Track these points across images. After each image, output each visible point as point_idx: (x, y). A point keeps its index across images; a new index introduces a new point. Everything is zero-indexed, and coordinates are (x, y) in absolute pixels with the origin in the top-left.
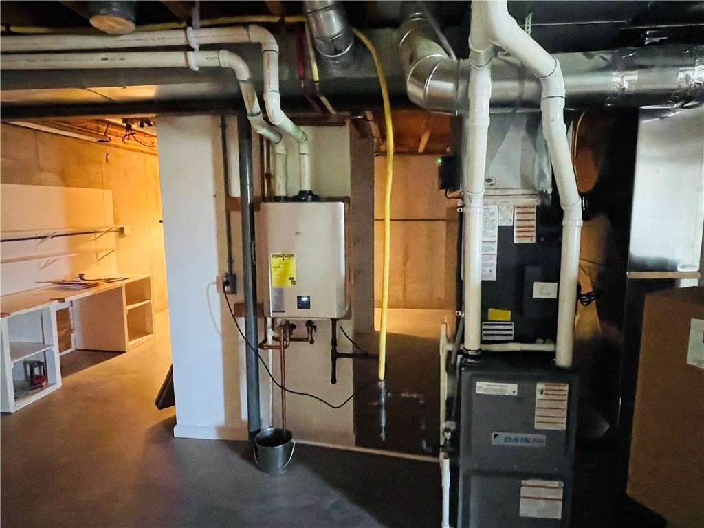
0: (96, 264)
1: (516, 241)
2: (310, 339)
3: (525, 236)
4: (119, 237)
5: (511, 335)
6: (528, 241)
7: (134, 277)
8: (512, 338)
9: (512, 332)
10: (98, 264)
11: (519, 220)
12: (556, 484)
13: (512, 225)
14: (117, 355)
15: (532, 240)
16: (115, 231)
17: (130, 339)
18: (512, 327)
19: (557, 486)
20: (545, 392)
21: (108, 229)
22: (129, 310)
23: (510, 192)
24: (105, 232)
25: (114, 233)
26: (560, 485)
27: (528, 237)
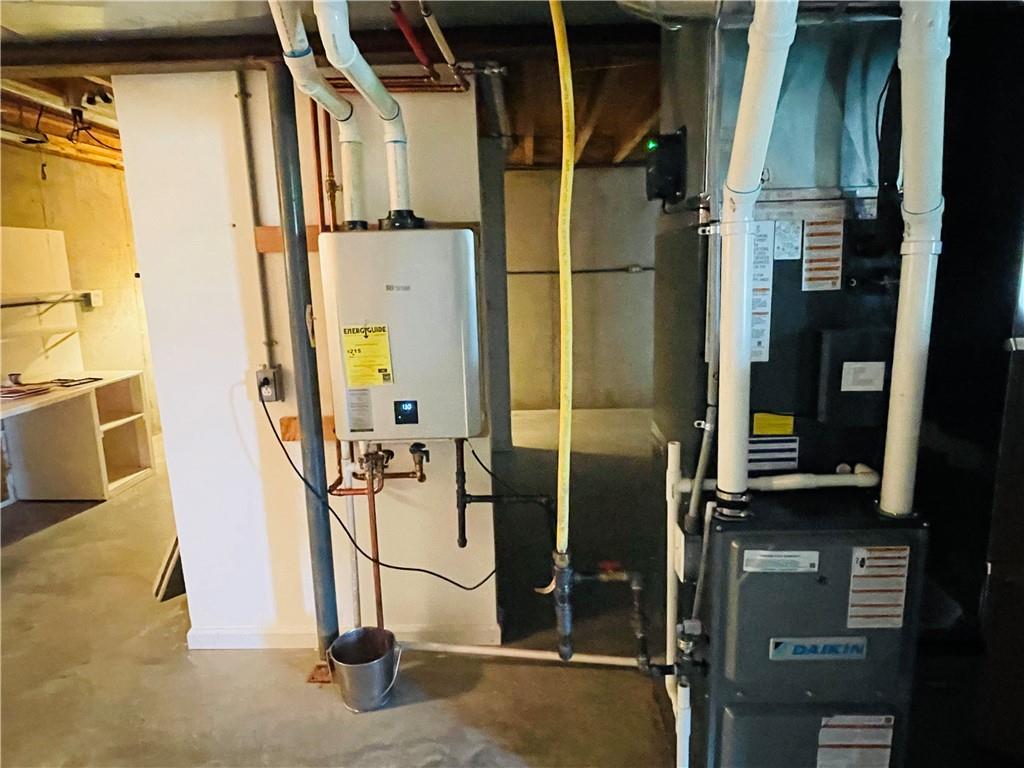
0: (43, 357)
1: (805, 287)
2: (418, 474)
3: (823, 277)
4: (83, 310)
5: (793, 459)
6: (827, 286)
7: (110, 376)
8: (794, 465)
9: (795, 455)
10: (47, 357)
11: (811, 248)
12: (881, 720)
13: (798, 257)
14: (92, 506)
15: (834, 284)
16: (76, 301)
17: (111, 480)
18: (795, 445)
19: (882, 722)
20: (867, 563)
21: (60, 297)
22: (105, 432)
23: (795, 195)
24: (54, 303)
25: (72, 304)
26: (888, 720)
27: (828, 279)
